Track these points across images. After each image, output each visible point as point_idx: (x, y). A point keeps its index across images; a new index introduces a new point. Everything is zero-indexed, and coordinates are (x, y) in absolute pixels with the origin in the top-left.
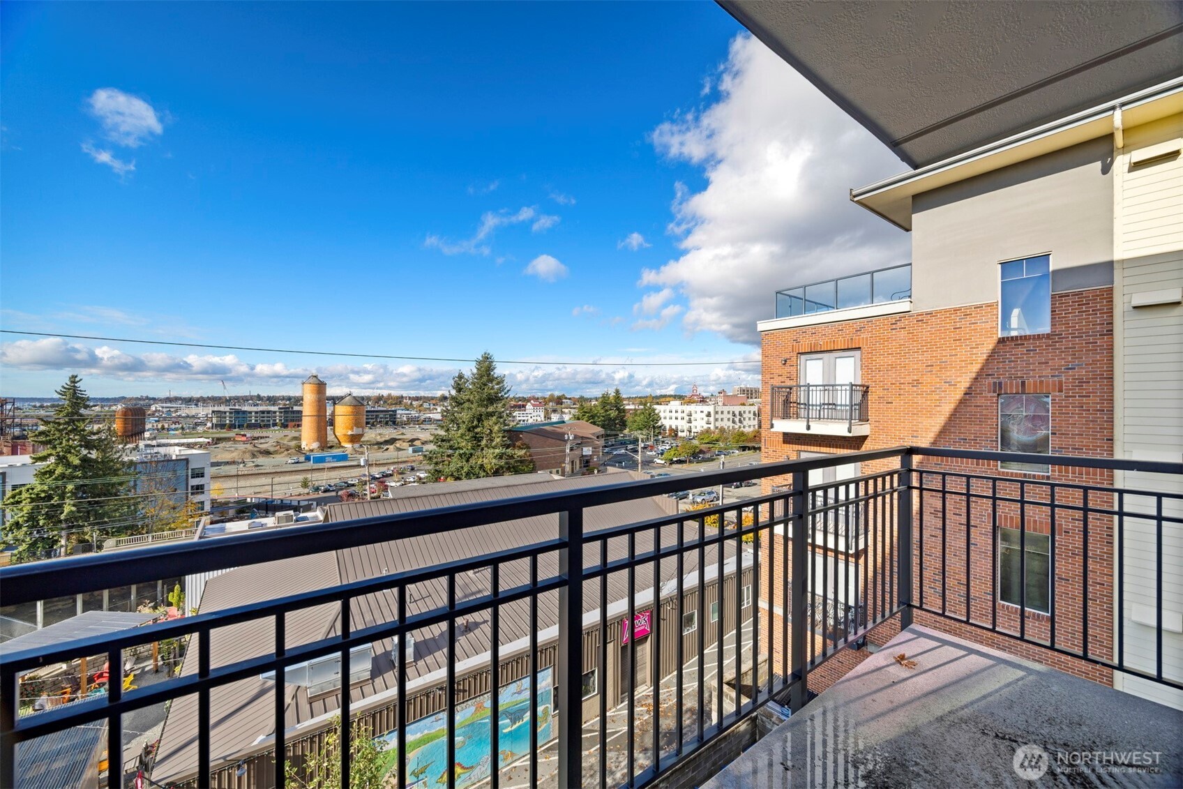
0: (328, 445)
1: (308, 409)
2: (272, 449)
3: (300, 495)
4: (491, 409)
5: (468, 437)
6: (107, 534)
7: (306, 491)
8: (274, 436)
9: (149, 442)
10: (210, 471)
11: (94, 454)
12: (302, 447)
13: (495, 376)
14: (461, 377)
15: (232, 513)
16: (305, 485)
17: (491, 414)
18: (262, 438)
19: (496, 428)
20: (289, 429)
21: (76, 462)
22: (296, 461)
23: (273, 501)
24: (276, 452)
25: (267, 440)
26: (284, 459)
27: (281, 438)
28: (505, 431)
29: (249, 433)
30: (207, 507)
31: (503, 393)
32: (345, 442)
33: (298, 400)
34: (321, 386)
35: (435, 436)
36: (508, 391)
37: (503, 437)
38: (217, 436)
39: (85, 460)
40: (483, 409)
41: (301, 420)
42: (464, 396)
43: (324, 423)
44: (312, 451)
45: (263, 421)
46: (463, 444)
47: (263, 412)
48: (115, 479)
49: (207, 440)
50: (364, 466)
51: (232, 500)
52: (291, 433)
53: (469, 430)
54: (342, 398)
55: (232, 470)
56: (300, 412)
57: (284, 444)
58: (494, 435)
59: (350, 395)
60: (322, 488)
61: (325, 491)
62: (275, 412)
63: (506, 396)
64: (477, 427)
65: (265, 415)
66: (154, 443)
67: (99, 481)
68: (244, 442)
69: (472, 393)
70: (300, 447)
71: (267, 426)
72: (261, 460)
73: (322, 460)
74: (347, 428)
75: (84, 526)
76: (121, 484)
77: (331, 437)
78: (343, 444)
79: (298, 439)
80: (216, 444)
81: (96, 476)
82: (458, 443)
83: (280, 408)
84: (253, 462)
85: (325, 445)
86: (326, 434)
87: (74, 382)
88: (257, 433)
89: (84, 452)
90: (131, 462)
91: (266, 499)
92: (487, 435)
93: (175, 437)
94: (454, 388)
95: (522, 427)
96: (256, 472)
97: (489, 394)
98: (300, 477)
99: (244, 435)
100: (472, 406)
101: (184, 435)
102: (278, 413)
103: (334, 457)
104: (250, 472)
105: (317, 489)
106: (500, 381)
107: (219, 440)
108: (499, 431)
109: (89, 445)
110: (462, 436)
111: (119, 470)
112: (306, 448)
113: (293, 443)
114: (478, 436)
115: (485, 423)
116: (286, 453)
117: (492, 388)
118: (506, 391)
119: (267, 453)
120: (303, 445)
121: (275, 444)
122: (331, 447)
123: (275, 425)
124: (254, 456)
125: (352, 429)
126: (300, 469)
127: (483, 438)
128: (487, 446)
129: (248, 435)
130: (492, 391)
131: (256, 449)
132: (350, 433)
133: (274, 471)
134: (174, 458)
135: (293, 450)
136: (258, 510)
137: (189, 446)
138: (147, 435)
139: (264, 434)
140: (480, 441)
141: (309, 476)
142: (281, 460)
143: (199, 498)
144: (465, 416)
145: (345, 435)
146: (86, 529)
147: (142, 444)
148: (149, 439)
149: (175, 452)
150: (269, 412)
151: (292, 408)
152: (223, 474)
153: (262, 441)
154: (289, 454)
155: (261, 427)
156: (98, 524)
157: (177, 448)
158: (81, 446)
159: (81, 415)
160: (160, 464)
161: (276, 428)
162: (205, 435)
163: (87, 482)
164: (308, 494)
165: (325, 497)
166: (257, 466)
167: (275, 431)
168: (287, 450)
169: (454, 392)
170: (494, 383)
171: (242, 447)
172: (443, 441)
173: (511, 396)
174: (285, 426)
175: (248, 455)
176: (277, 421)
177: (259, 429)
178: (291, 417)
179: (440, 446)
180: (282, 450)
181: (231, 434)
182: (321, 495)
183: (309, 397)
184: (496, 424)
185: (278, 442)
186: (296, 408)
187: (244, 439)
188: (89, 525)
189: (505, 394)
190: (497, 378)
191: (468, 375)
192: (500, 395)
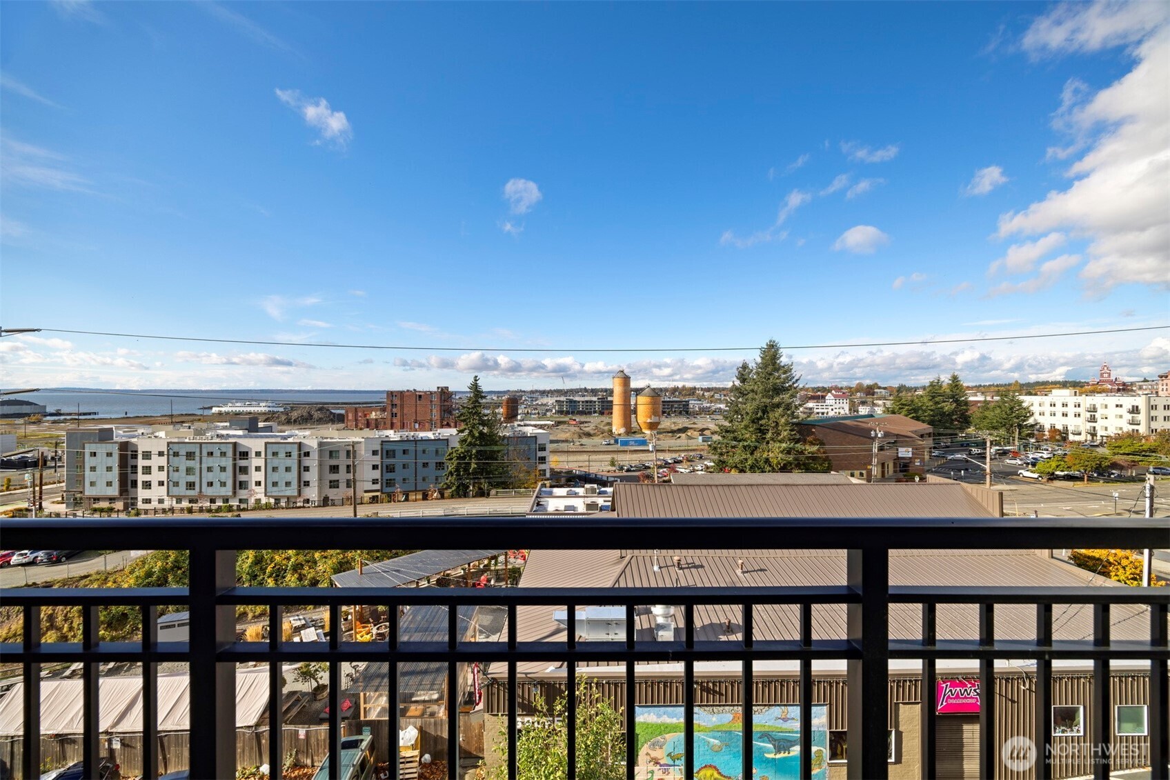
0: (633, 431)
1: (617, 399)
2: (592, 432)
3: (609, 472)
4: (776, 400)
5: (751, 429)
6: (492, 486)
7: (614, 468)
8: (595, 420)
9: (519, 423)
10: (550, 447)
11: (486, 430)
12: (613, 431)
13: (782, 364)
14: (745, 367)
15: (563, 481)
16: (613, 464)
17: (778, 405)
18: (586, 422)
19: (783, 420)
21: (477, 435)
22: (608, 443)
23: (589, 475)
24: (594, 435)
25: (590, 424)
26: (600, 441)
27: (599, 423)
28: (793, 424)
29: (578, 418)
30: (548, 475)
31: (791, 383)
32: (645, 429)
33: (610, 392)
34: (626, 380)
35: (720, 426)
36: (797, 380)
37: (791, 430)
38: (558, 420)
39: (481, 433)
40: (768, 401)
41: (612, 409)
42: (748, 387)
43: (629, 412)
44: (620, 435)
45: (587, 409)
46: (747, 436)
47: (587, 402)
48: (496, 448)
49: (552, 423)
50: (652, 452)
51: (564, 471)
52: (605, 419)
53: (753, 422)
54: (642, 390)
55: (564, 446)
56: (612, 402)
57: (600, 428)
58: (780, 428)
59: (649, 387)
60: (626, 468)
61: (628, 470)
62: (595, 402)
63: (795, 385)
64: (761, 418)
65: (589, 404)
66: (522, 423)
67: (487, 448)
68: (575, 425)
69: (756, 383)
70: (611, 431)
71: (590, 413)
72: (585, 440)
73: (625, 443)
74: (647, 416)
75: (480, 478)
76: (499, 451)
77: (634, 425)
78: (644, 431)
79: (610, 424)
80: (557, 426)
81: (486, 445)
82: (742, 435)
83: (598, 399)
84: (579, 442)
85: (630, 431)
86: (631, 421)
87: (476, 380)
88: (583, 418)
89: (481, 428)
90: (504, 437)
91: (586, 472)
92: (773, 427)
93: (534, 420)
94: (738, 379)
95: (811, 420)
96: (581, 450)
97: (775, 384)
98: (609, 457)
99: (575, 420)
100: (757, 397)
101: (539, 419)
102: (597, 403)
103: (636, 441)
104: (577, 450)
105: (621, 468)
106: (787, 370)
107: (559, 423)
108: (787, 424)
109: (483, 423)
110: (746, 427)
111: (497, 441)
112: (616, 433)
113: (606, 428)
114: (762, 428)
115: (771, 415)
116: (601, 435)
117: (779, 378)
118: (794, 380)
119: (588, 435)
120: (614, 430)
121: (594, 428)
122: (635, 432)
123: (595, 412)
124: (580, 437)
125: (650, 417)
126: (610, 450)
127: (768, 430)
128: (772, 439)
129: (577, 420)
130: (778, 381)
131: (581, 431)
132: (649, 421)
133: (592, 450)
134: (529, 435)
135: (606, 434)
136: (580, 480)
137: (541, 427)
138: (519, 417)
139: (588, 420)
140: (765, 434)
141: (615, 456)
142: (597, 440)
143: (542, 467)
144: (749, 407)
145: (645, 422)
146: (483, 481)
147: (516, 424)
148: (521, 421)
149: (530, 431)
150: (591, 402)
152: (561, 450)
153: (586, 425)
154: (603, 437)
155: (586, 414)
156: (487, 478)
157: (531, 428)
158: (479, 424)
159: (479, 403)
160: (519, 439)
161: (596, 415)
162: (551, 419)
163: (482, 448)
164: (615, 471)
165: (627, 476)
166: (582, 445)
167: (595, 417)
168: (603, 433)
169: (737, 383)
170: (781, 371)
171: (573, 429)
172: (727, 431)
173: (801, 386)
174: (602, 413)
175: (576, 436)
176: (597, 409)
178: (606, 407)
179: (724, 437)
180: (599, 433)
181: (566, 419)
182: (625, 474)
183: (618, 390)
184: (783, 416)
185: (596, 426)
186: (609, 399)
187: (574, 423)
188: (484, 478)
189: (794, 383)
190: (783, 367)
191: (752, 365)
192: (787, 385)
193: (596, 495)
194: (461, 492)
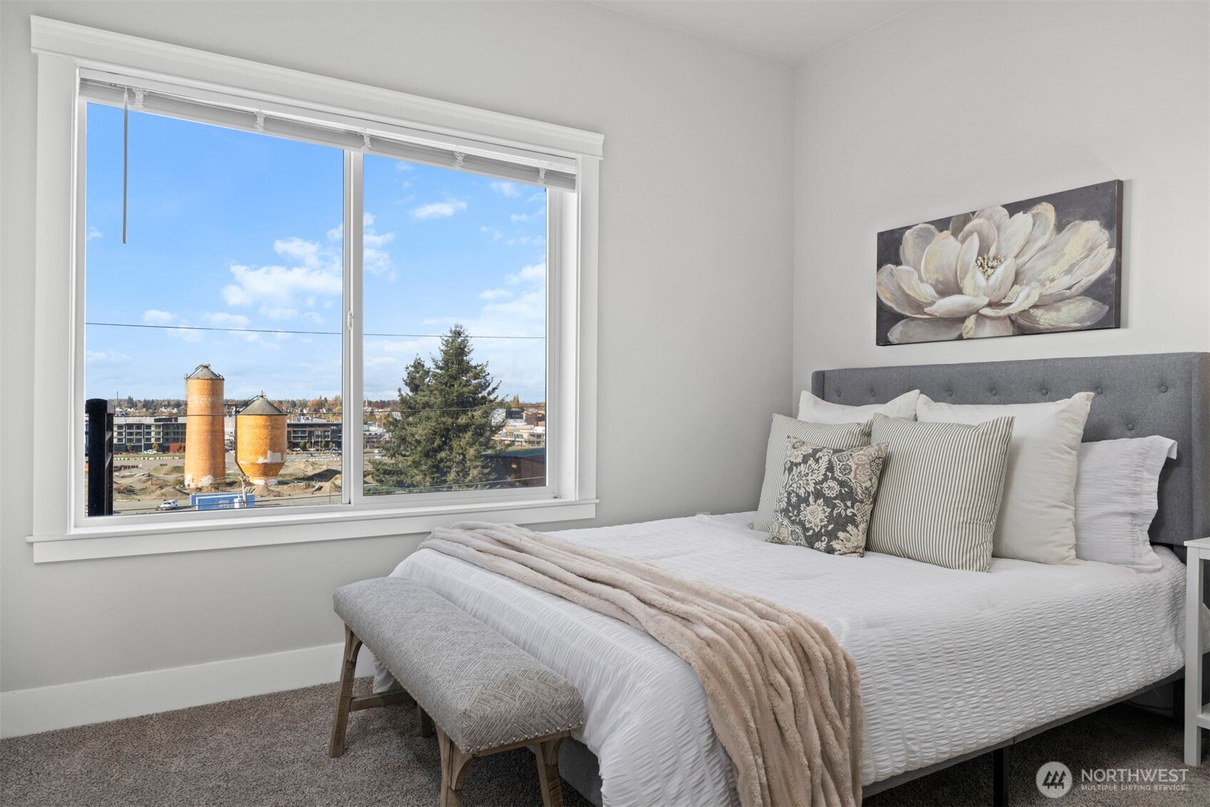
0: (228, 481)
1: (195, 421)
2: (137, 486)
4: (462, 420)
5: (424, 467)
8: (145, 465)
12: (186, 483)
13: (473, 363)
14: (418, 365)
17: (465, 428)
18: (125, 467)
19: (471, 452)
20: (171, 453)
22: (173, 505)
24: (143, 491)
25: (134, 471)
26: (154, 502)
27: (155, 469)
28: (487, 457)
31: (485, 393)
32: (254, 475)
33: (180, 405)
34: (215, 383)
35: (373, 463)
36: (494, 389)
37: (483, 467)
40: (450, 421)
41: (185, 440)
42: (421, 398)
43: (219, 447)
44: (200, 489)
45: (130, 440)
46: (419, 478)
47: (130, 426)
52: (170, 460)
53: (427, 455)
54: (246, 404)
56: (184, 426)
57: (158, 479)
58: (468, 464)
59: (262, 397)
62: (149, 426)
63: (492, 397)
64: (440, 449)
65: (134, 431)
69: (432, 391)
70: (182, 483)
71: (137, 449)
73: (212, 504)
74: (257, 453)
77: (231, 470)
78: (252, 480)
79: (179, 469)
82: (412, 477)
83: (156, 420)
85: (222, 481)
86: (224, 463)
92: (458, 463)
94: (406, 384)
95: (514, 452)
97: (462, 394)
100: (432, 414)
102: (153, 429)
106: (479, 373)
108: (476, 458)
110: (416, 464)
112: (193, 486)
113: (172, 477)
114: (442, 465)
115: (455, 444)
116: (159, 492)
117: (467, 384)
118: (490, 389)
120: (188, 479)
121: (144, 478)
122: (231, 484)
123: (148, 447)
125: (265, 454)
127: (450, 468)
128: (456, 482)
130: (466, 389)
132: (261, 460)
135: (170, 489)
139: (132, 462)
140: (445, 474)
144: (420, 431)
145: (253, 464)
150: (139, 426)
151: (176, 419)
153: (126, 473)
155: (127, 451)
161: (150, 452)
167: (149, 456)
168: (161, 488)
169: (406, 391)
170: (470, 374)
172: (387, 472)
173: (499, 400)
174: (164, 449)
176: (153, 440)
177: (124, 454)
178: (173, 436)
179: (381, 481)
180: (154, 488)
183: (197, 401)
184: (471, 445)
185: (149, 475)
186: (181, 420)
189: (489, 394)
190: (475, 368)
191: (429, 365)
192: (480, 395)
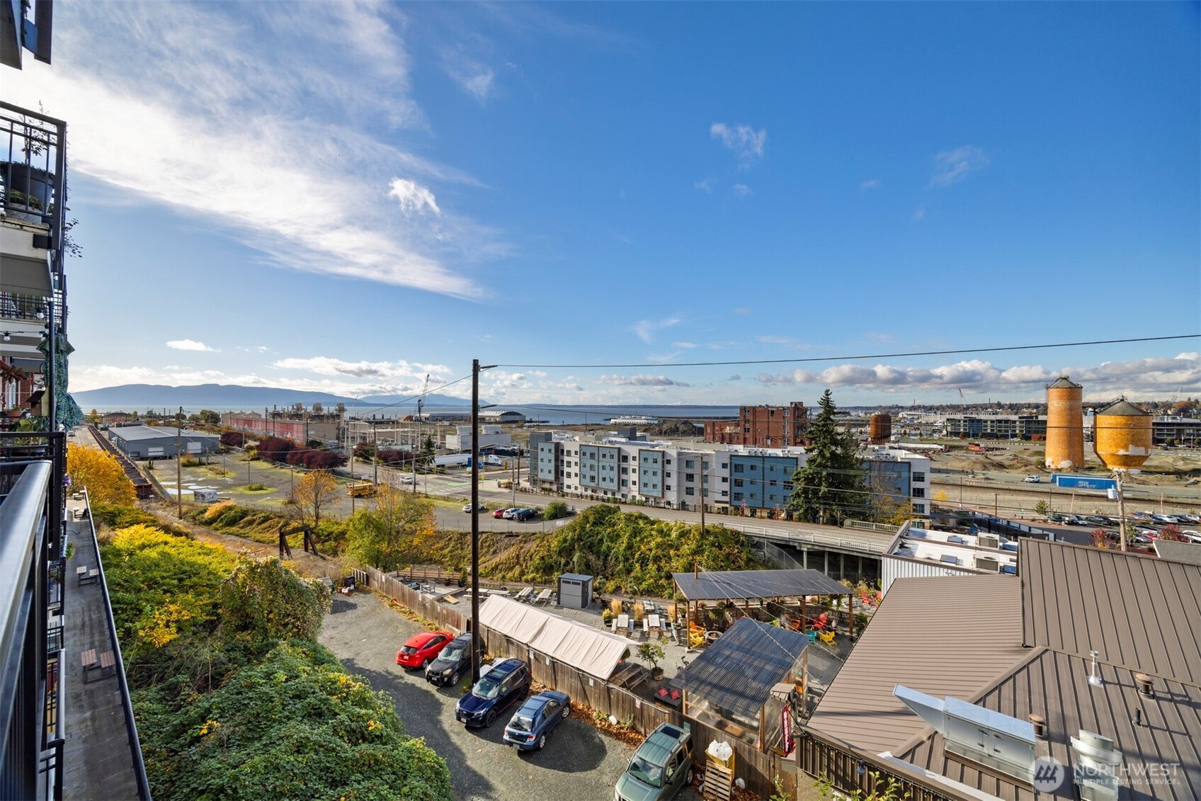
0: (1086, 466)
1: (1054, 419)
2: (1007, 463)
3: (1033, 520)
6: (846, 514)
7: (1043, 517)
8: (1012, 448)
9: (893, 445)
10: (929, 477)
11: (839, 451)
12: (1047, 464)
15: (952, 522)
16: (1042, 509)
18: (997, 449)
20: (1032, 441)
21: (828, 455)
22: (1036, 480)
23: (996, 520)
24: (1011, 467)
25: (1003, 452)
26: (1020, 475)
27: (1020, 452)
29: (983, 443)
30: (927, 512)
32: (1114, 464)
33: (1044, 409)
34: (1072, 390)
38: (951, 443)
39: (833, 454)
41: (1045, 432)
43: (1076, 438)
44: (1060, 470)
45: (1000, 431)
47: (1000, 421)
48: (852, 472)
49: (940, 447)
51: (954, 510)
52: (1033, 446)
54: (1109, 405)
55: (956, 478)
56: (1045, 422)
57: (1023, 459)
59: (1122, 400)
60: (1067, 519)
61: (1071, 523)
62: (1014, 422)
65: (1003, 424)
66: (896, 445)
67: (842, 472)
68: (977, 453)
70: (1043, 464)
71: (1005, 437)
72: (993, 473)
73: (1072, 483)
74: (1118, 446)
75: (832, 505)
76: (855, 476)
77: (1089, 457)
78: (1110, 467)
79: (1042, 454)
80: (949, 451)
81: (840, 468)
83: (1020, 418)
84: (984, 474)
85: (1079, 465)
86: (1083, 452)
87: (827, 395)
88: (992, 443)
89: (834, 448)
90: (863, 461)
91: (990, 516)
93: (914, 442)
96: (986, 485)
98: (1034, 501)
99: (978, 445)
101: (922, 441)
102: (1018, 423)
103: (1091, 482)
104: (979, 485)
105: (1059, 519)
107: (952, 448)
109: (836, 443)
111: (853, 465)
112: (1053, 467)
113: (1035, 459)
116: (1023, 468)
119: (1000, 466)
120: (1048, 462)
121: (1011, 457)
122: (1090, 469)
123: (1014, 436)
124: (985, 468)
125: (1126, 447)
126: (1040, 490)
129: (982, 445)
131: (987, 461)
132: (1122, 452)
133: (1007, 487)
134: (899, 460)
135: (1033, 467)
136: (980, 525)
137: (915, 451)
138: (893, 438)
139: (1001, 446)
141: (1047, 500)
142: (1014, 475)
143: (918, 501)
145: (1113, 455)
146: (834, 507)
147: (887, 445)
148: (894, 442)
149: (901, 455)
150: (1006, 421)
151: (1037, 417)
152: (951, 482)
153: (998, 452)
154: (1027, 470)
155: (997, 437)
156: (841, 505)
157: (904, 452)
158: (832, 444)
159: (831, 420)
160: (883, 464)
161: (1015, 439)
162: (939, 443)
163: (836, 471)
164: (1045, 521)
165: (1070, 531)
166: (987, 479)
167: (1014, 442)
168: (1026, 466)
171: (973, 456)
174: (1026, 438)
175: (978, 466)
176: (1018, 432)
177: (995, 440)
178: (1034, 429)
180: (1019, 465)
181: (964, 443)
182: (1064, 526)
183: (1056, 404)
185: (1015, 456)
186: (1041, 418)
187: (977, 448)
188: (836, 505)
193: (997, 549)
194: (810, 517)
